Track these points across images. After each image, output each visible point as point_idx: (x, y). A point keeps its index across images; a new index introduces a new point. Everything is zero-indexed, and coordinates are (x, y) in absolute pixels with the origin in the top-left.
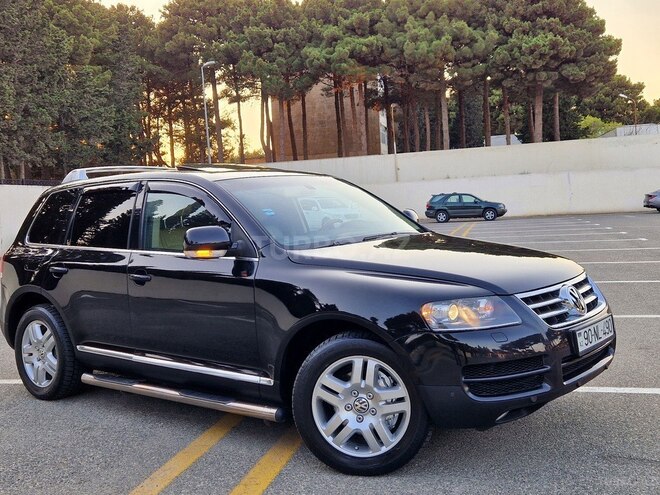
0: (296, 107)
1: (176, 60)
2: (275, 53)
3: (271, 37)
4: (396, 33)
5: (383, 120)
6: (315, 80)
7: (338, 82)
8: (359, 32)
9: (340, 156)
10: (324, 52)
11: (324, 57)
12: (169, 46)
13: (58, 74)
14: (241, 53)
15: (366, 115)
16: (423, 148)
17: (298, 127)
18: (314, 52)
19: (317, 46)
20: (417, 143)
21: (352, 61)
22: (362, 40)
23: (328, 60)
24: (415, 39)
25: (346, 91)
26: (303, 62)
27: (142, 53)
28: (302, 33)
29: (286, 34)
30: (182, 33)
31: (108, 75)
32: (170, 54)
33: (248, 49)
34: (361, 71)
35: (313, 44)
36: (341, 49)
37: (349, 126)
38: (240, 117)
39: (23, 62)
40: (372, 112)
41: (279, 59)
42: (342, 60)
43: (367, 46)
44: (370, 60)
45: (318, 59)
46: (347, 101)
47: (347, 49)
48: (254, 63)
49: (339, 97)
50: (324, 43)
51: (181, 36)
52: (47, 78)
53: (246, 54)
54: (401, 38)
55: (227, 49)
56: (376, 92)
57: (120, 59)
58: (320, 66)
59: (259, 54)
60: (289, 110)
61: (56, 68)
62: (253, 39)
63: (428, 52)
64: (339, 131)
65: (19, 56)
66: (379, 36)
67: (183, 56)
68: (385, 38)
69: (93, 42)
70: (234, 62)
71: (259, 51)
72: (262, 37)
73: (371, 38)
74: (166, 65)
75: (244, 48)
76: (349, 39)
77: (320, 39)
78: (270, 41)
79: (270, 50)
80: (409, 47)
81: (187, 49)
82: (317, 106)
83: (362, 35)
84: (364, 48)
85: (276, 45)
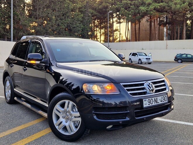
0: (137, 26)
1: (102, 11)
2: (131, 9)
3: (130, 4)
4: (170, 2)
5: (165, 30)
6: (143, 17)
7: (150, 17)
8: (158, 2)
9: (150, 40)
10: (146, 8)
11: (146, 10)
12: (100, 7)
13: (68, 14)
14: (120, 9)
15: (159, 28)
16: (177, 39)
17: (137, 32)
18: (142, 8)
19: (144, 6)
20: (175, 37)
21: (154, 11)
22: (158, 4)
23: (147, 11)
24: (176, 4)
25: (153, 20)
26: (139, 11)
27: (93, 9)
28: (140, 2)
29: (135, 3)
30: (104, 3)
31: (82, 15)
32: (100, 9)
33: (123, 7)
34: (157, 14)
35: (143, 6)
36: (151, 7)
37: (153, 32)
38: (120, 28)
39: (59, 11)
40: (161, 27)
41: (132, 10)
42: (151, 11)
43: (160, 6)
44: (161, 11)
45: (144, 10)
46: (153, 24)
47: (153, 7)
48: (124, 12)
49: (151, 22)
50: (146, 5)
51: (104, 4)
52: (64, 16)
53: (122, 9)
54: (171, 4)
55: (117, 7)
56: (163, 21)
57: (86, 11)
58: (144, 13)
59: (126, 9)
60: (135, 26)
61: (67, 13)
62: (124, 4)
63: (180, 8)
64: (150, 33)
65: (57, 9)
66: (164, 3)
67: (104, 10)
68: (166, 4)
69: (79, 6)
70: (119, 11)
71: (126, 8)
72: (127, 4)
73: (161, 4)
74: (99, 12)
75: (122, 7)
76: (154, 4)
77: (145, 4)
78: (129, 5)
79: (129, 8)
80: (173, 6)
81: (107, 7)
82: (145, 25)
83: (159, 3)
84: (159, 7)
85: (131, 6)
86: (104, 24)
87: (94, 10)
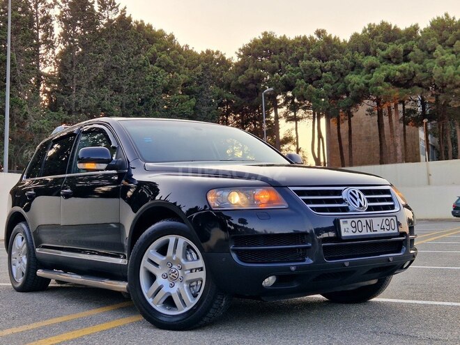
0: (344, 127)
1: (247, 90)
2: (323, 80)
3: (321, 68)
4: (427, 60)
5: (422, 134)
6: (357, 100)
7: (378, 101)
8: (394, 60)
9: (382, 163)
10: (363, 78)
11: (364, 82)
12: (241, 79)
13: (154, 100)
14: (295, 82)
15: (404, 130)
17: (345, 142)
18: (355, 79)
19: (358, 73)
20: (450, 153)
21: (387, 85)
22: (396, 67)
23: (367, 85)
24: (443, 64)
25: (385, 109)
26: (346, 87)
27: (221, 85)
28: (346, 64)
29: (333, 65)
30: (252, 69)
31: (193, 102)
32: (241, 85)
33: (301, 78)
34: (396, 92)
35: (355, 72)
36: (378, 75)
37: (388, 140)
38: (297, 133)
39: (129, 92)
40: (409, 128)
41: (326, 85)
42: (378, 84)
43: (401, 71)
44: (404, 83)
45: (358, 84)
46: (386, 119)
47: (383, 75)
48: (306, 89)
49: (380, 115)
50: (364, 71)
51: (251, 71)
52: (145, 104)
53: (299, 82)
54: (431, 64)
55: (285, 79)
56: (414, 111)
57: (202, 90)
58: (360, 90)
59: (310, 81)
60: (339, 128)
61: (152, 96)
62: (305, 70)
63: (455, 74)
64: (381, 145)
65: (125, 87)
66: (412, 63)
67: (251, 86)
68: (417, 65)
69: (183, 78)
70: (290, 88)
71: (311, 79)
72: (312, 68)
73: (404, 65)
74: (238, 93)
75: (298, 77)
76: (385, 67)
77: (361, 67)
78: (319, 71)
79: (319, 78)
80: (437, 71)
81: (259, 79)
82: (364, 124)
83: (397, 63)
84: (398, 73)
85: (324, 74)
86: (253, 125)
87: (224, 87)
